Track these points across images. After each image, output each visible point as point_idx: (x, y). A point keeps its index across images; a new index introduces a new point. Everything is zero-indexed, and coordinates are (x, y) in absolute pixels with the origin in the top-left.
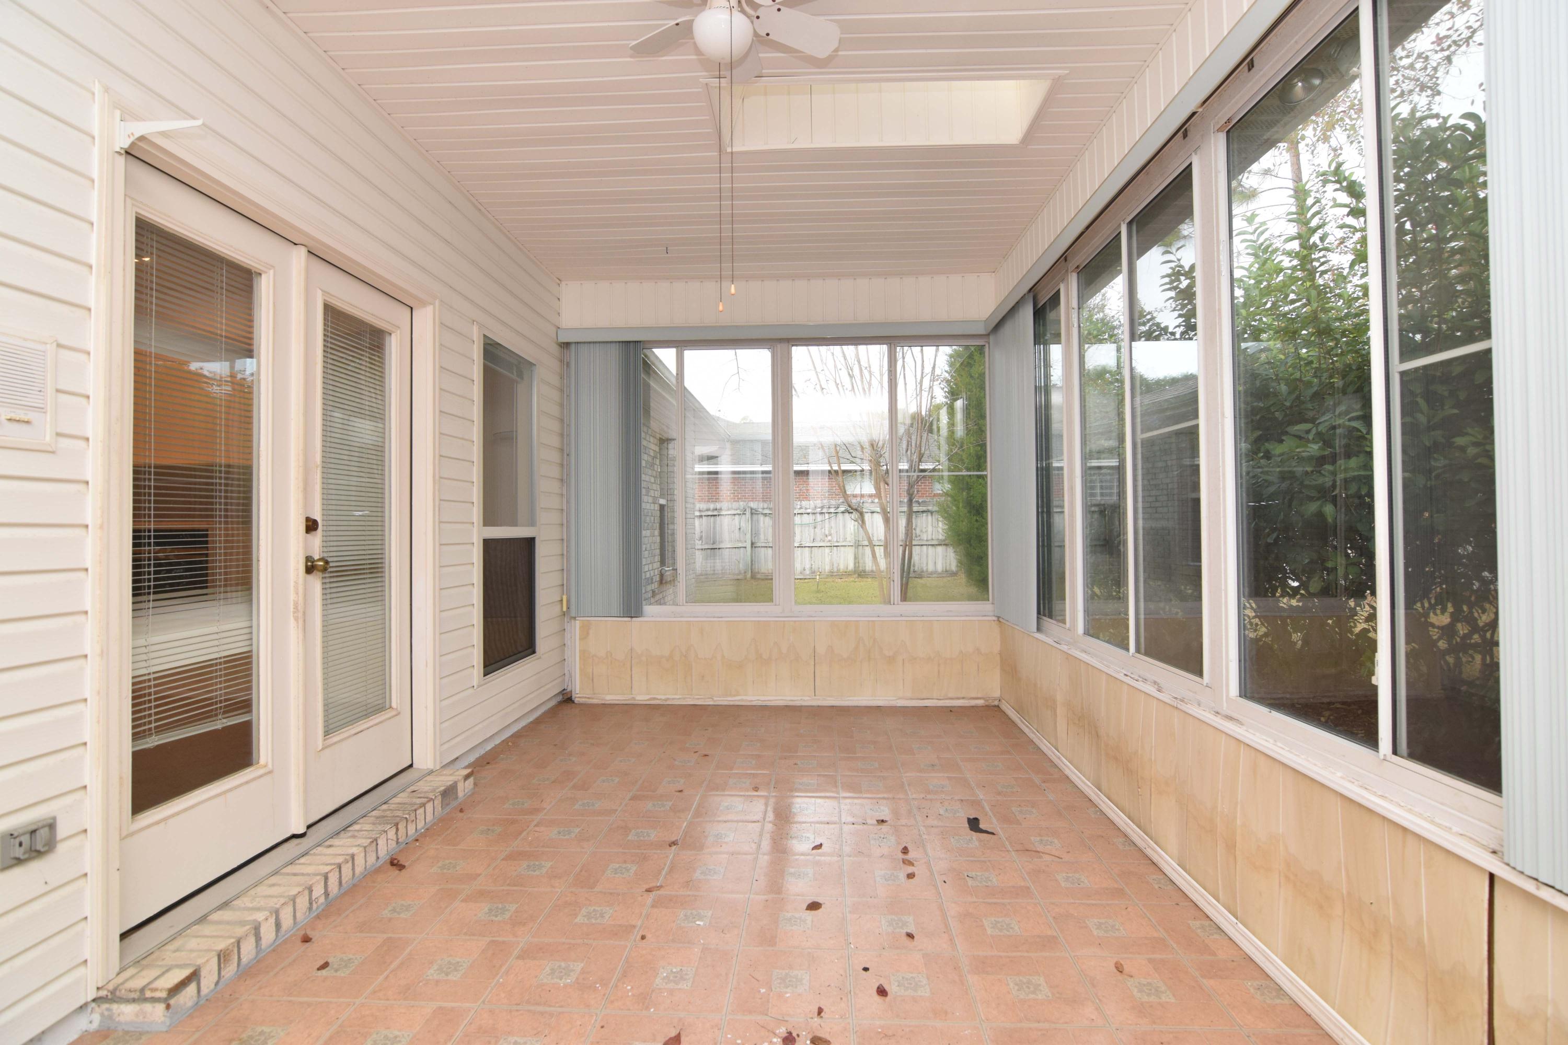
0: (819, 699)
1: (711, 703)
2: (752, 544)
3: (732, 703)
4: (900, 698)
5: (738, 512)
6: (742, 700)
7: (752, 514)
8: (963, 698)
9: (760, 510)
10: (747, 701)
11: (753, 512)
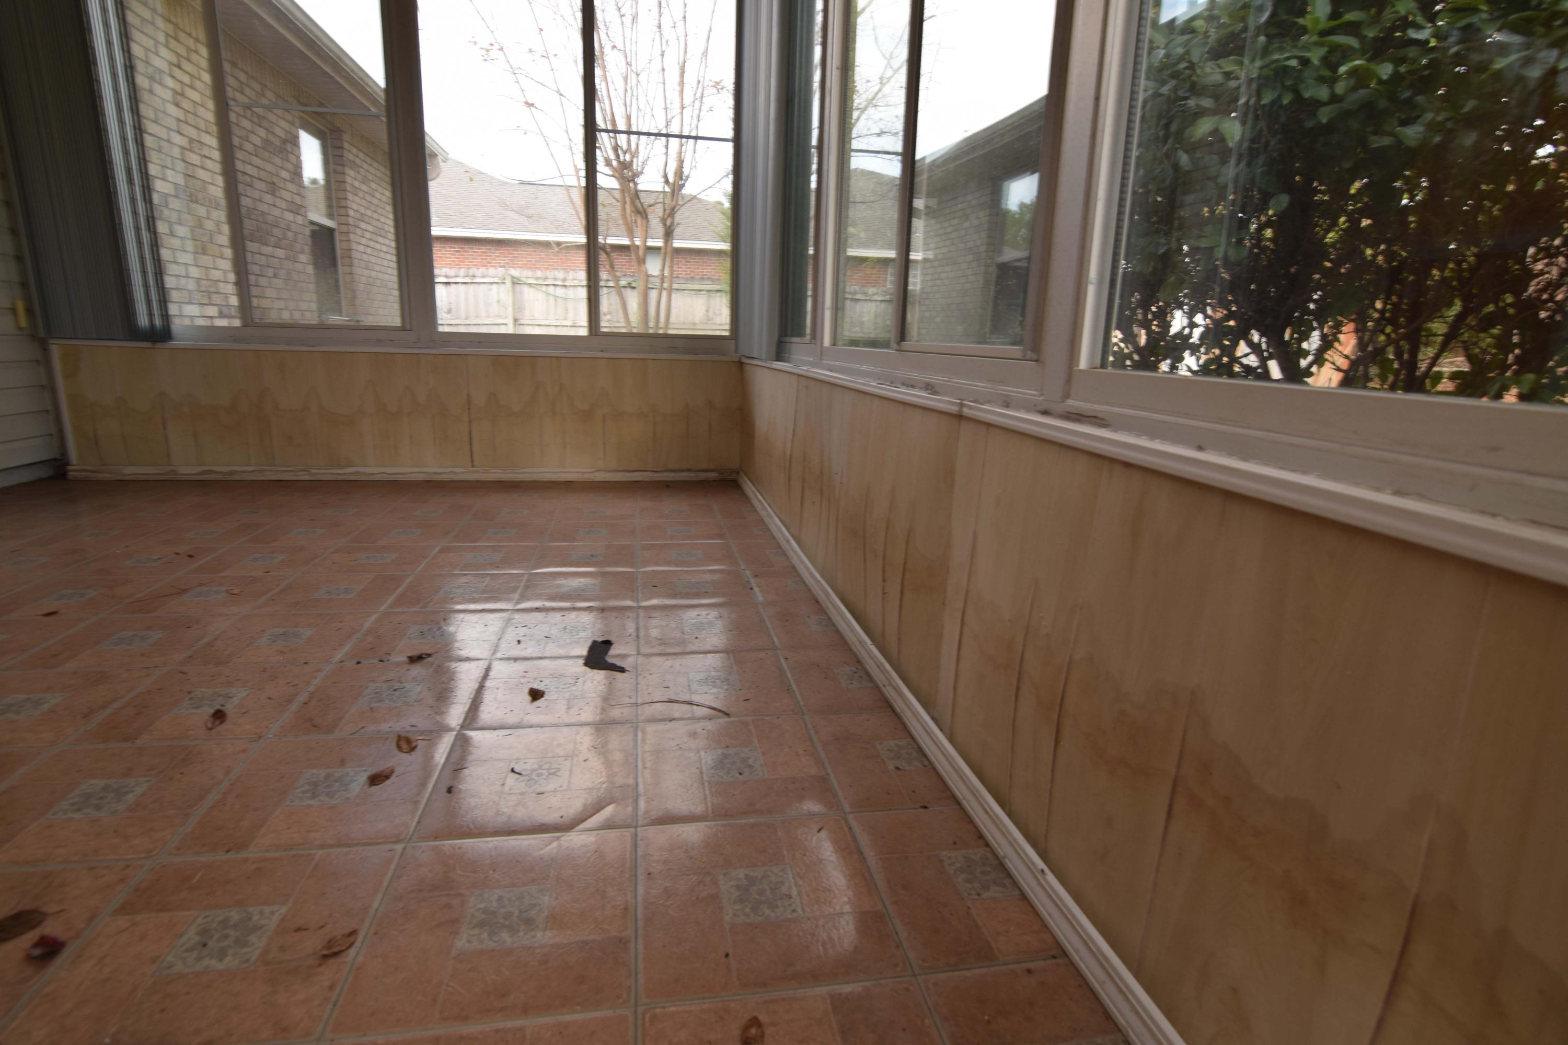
0: (477, 472)
1: (307, 478)
2: (516, 320)
3: (340, 478)
4: (598, 470)
5: (496, 280)
6: (357, 473)
7: (514, 283)
8: (689, 470)
9: (523, 279)
10: (365, 474)
11: (516, 282)
